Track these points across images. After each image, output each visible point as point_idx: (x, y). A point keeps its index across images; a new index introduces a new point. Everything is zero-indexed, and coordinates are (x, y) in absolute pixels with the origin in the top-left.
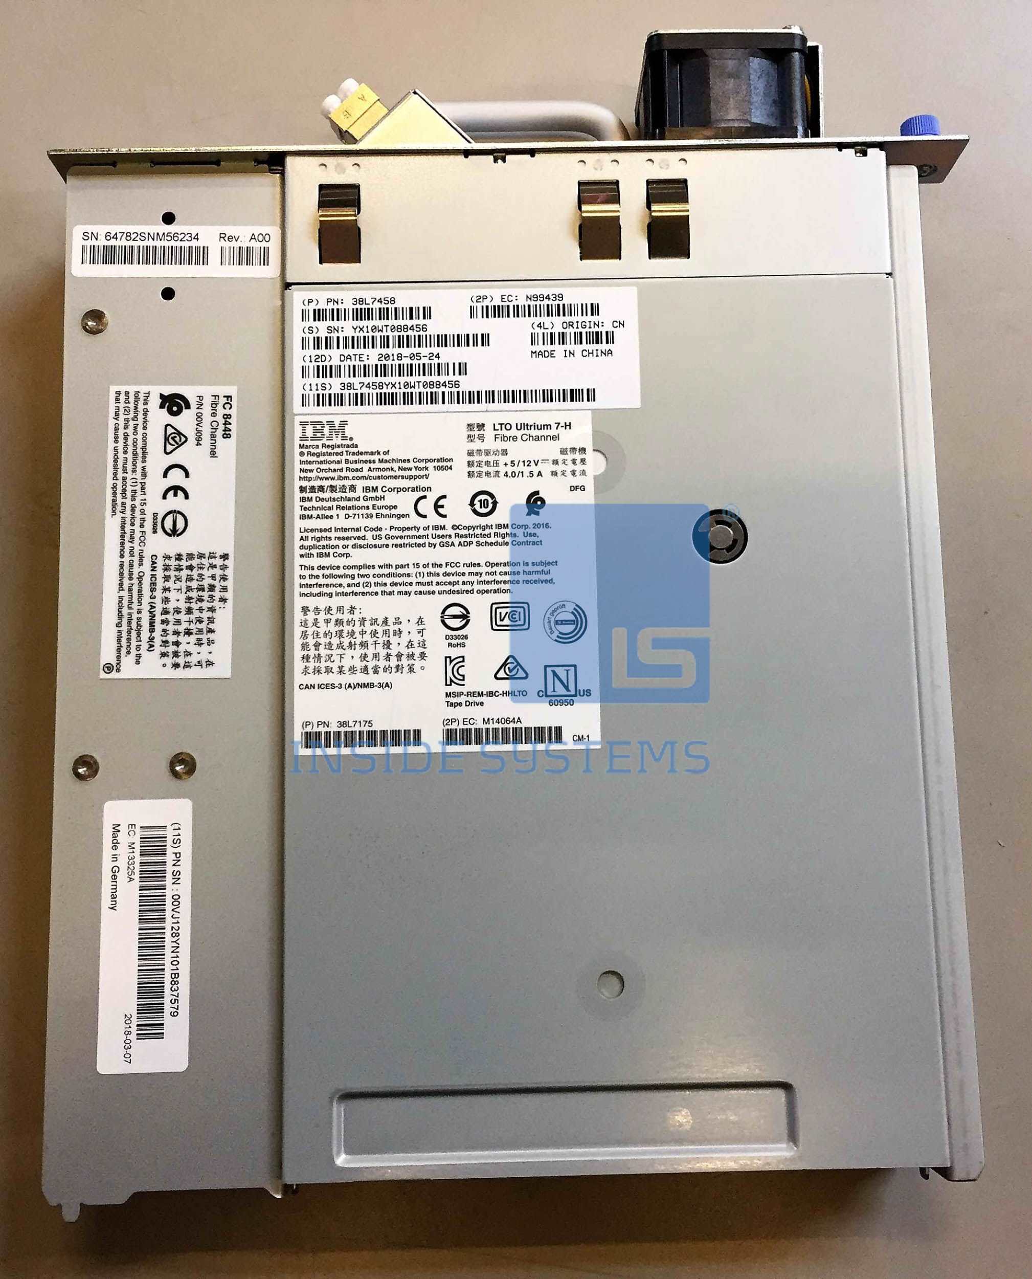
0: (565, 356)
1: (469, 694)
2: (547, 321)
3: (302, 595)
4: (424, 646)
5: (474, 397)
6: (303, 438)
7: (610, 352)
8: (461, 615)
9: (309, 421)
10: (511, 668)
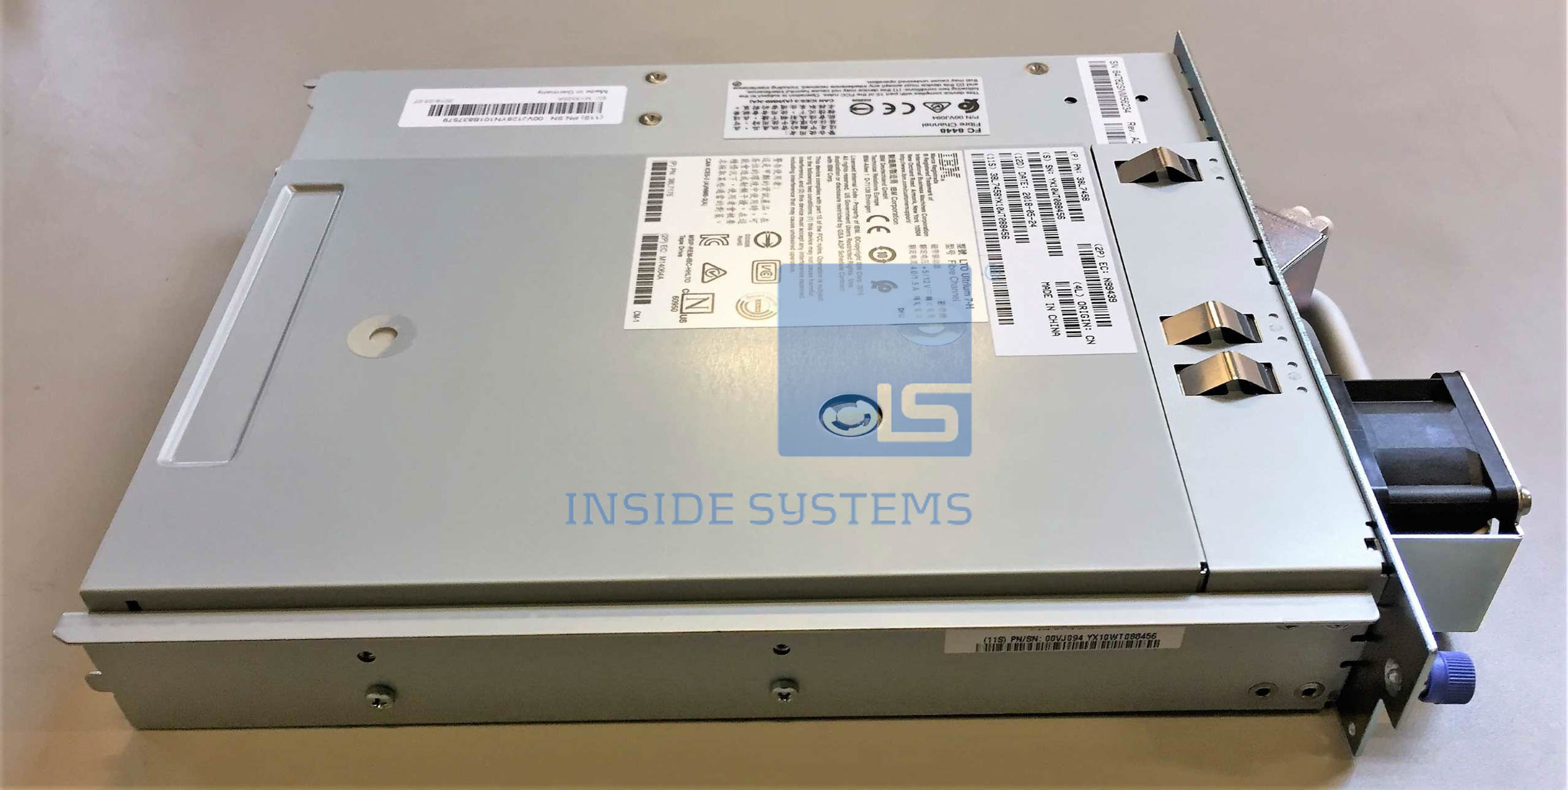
0: (1047, 304)
1: (691, 249)
2: (1086, 290)
3: (793, 159)
4: (740, 222)
5: (993, 246)
6: (941, 155)
7: (1056, 332)
8: (769, 242)
9: (958, 158)
10: (714, 273)
